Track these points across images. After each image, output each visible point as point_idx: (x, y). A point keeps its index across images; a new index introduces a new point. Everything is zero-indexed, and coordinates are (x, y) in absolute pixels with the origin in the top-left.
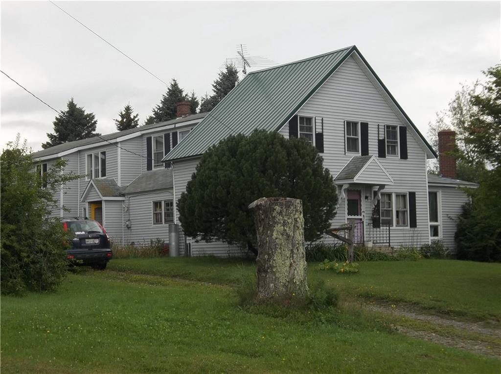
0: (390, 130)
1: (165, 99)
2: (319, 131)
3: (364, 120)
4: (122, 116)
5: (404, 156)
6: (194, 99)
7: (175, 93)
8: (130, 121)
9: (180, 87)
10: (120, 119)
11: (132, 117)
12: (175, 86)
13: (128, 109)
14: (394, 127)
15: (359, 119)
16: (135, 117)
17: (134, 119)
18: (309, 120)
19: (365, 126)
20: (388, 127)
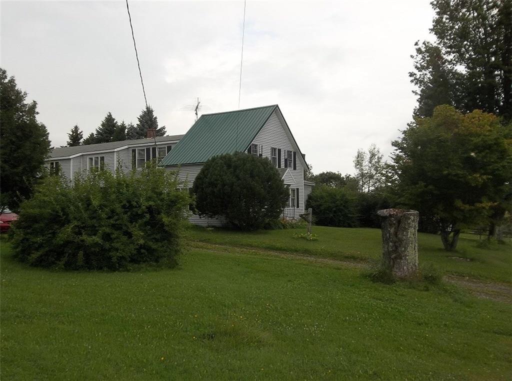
0: (289, 152)
1: (103, 123)
2: (261, 153)
3: (280, 148)
4: (73, 131)
5: (295, 168)
6: (123, 124)
7: (110, 120)
8: (77, 135)
9: (113, 117)
10: (71, 133)
11: (79, 133)
12: (110, 116)
13: (76, 128)
14: (291, 152)
15: (277, 147)
16: (80, 133)
17: (79, 134)
18: (256, 146)
19: (280, 150)
20: (288, 151)
